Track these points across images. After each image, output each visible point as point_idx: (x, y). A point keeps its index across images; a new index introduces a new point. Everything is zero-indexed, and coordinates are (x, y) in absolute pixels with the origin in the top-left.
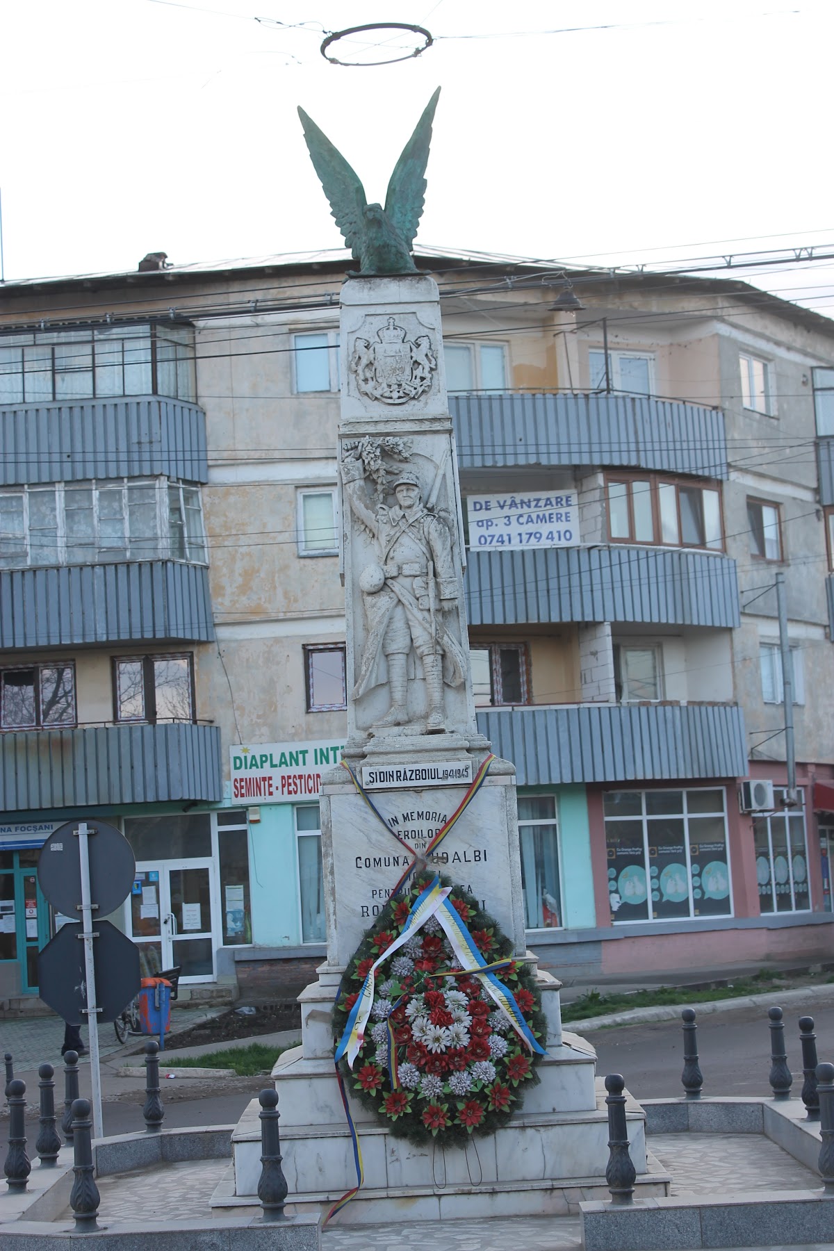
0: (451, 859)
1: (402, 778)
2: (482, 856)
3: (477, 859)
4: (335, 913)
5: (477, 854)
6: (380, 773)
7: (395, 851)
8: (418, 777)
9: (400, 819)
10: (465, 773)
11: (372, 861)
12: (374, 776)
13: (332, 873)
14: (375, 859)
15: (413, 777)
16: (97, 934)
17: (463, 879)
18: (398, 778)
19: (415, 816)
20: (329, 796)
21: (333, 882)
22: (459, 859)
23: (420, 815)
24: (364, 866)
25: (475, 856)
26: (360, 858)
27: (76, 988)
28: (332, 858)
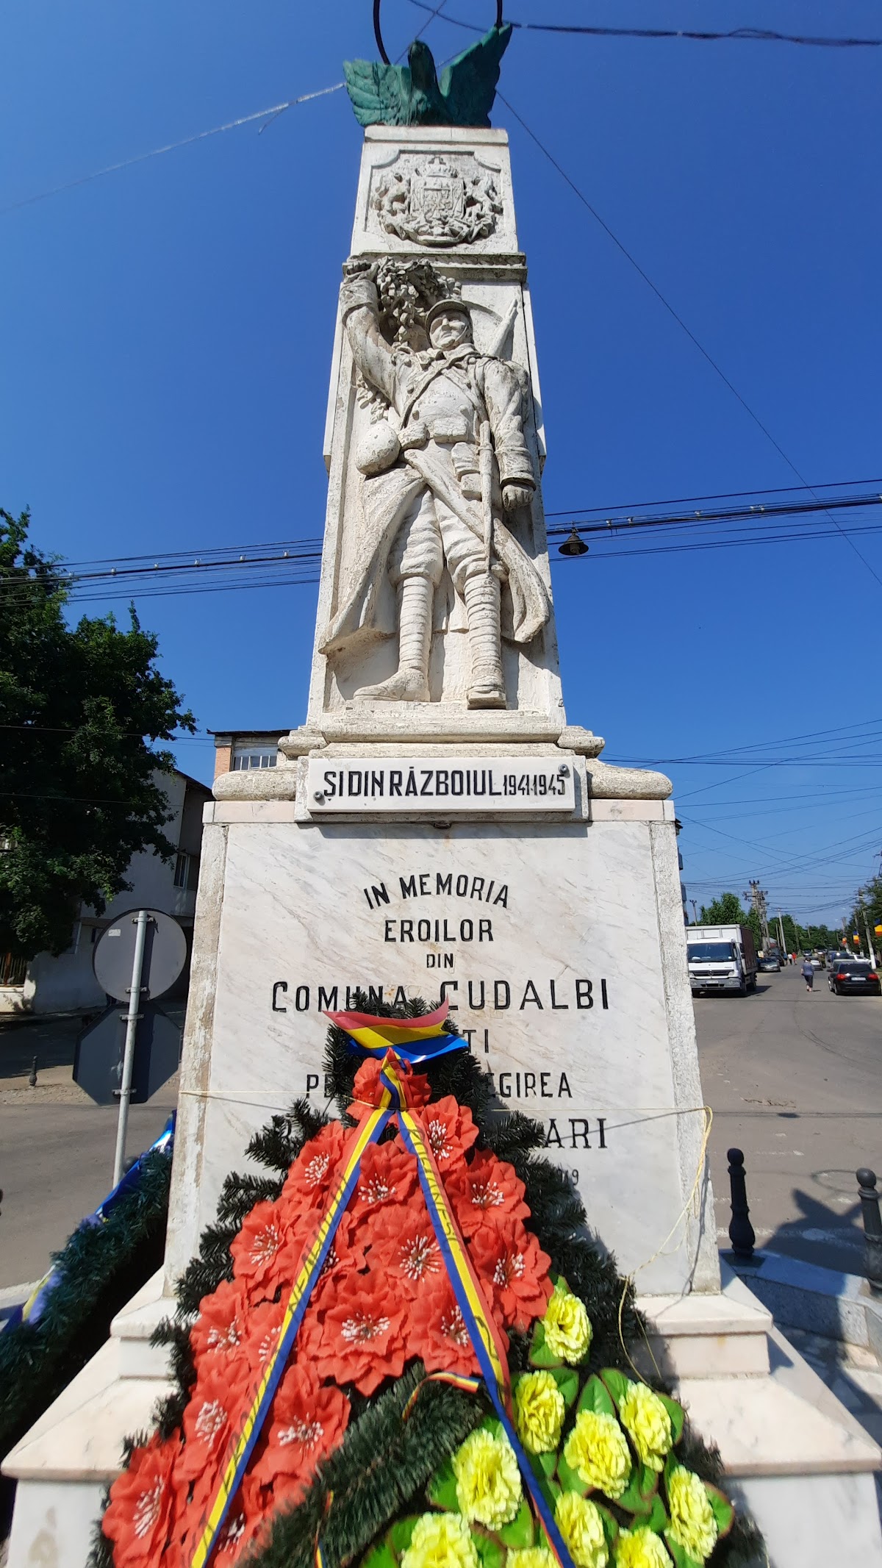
0: (516, 1000)
1: (403, 789)
2: (597, 995)
3: (585, 1001)
4: (199, 1138)
5: (584, 988)
6: (351, 774)
7: (375, 971)
8: (442, 789)
9: (394, 890)
10: (558, 785)
11: (314, 994)
12: (336, 781)
13: (208, 1021)
14: (322, 990)
15: (432, 787)
16: (142, 1016)
17: (546, 1056)
18: (395, 787)
19: (431, 884)
20: (225, 826)
21: (207, 1047)
22: (537, 1000)
23: (443, 884)
24: (291, 1007)
25: (579, 995)
26: (285, 985)
27: (113, 1068)
28: (214, 983)
